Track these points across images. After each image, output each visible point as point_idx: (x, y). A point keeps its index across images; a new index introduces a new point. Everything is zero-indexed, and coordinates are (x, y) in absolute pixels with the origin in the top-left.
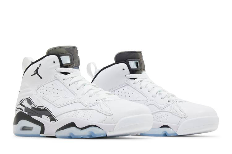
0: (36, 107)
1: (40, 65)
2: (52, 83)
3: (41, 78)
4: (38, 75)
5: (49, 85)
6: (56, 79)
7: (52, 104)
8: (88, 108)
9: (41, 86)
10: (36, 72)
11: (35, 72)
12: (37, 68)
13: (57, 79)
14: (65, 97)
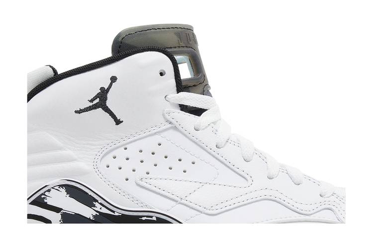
0: (116, 214)
1: (114, 79)
2: (158, 139)
3: (118, 122)
4: (107, 110)
5: (149, 144)
6: (170, 126)
7: (180, 203)
8: (307, 218)
9: (118, 148)
10: (97, 100)
11: (92, 101)
12: (102, 89)
13: (175, 128)
14: (214, 182)
